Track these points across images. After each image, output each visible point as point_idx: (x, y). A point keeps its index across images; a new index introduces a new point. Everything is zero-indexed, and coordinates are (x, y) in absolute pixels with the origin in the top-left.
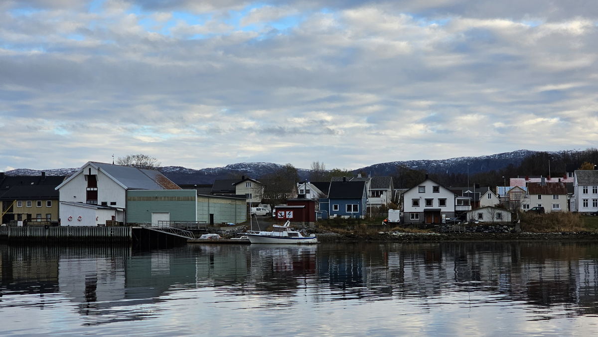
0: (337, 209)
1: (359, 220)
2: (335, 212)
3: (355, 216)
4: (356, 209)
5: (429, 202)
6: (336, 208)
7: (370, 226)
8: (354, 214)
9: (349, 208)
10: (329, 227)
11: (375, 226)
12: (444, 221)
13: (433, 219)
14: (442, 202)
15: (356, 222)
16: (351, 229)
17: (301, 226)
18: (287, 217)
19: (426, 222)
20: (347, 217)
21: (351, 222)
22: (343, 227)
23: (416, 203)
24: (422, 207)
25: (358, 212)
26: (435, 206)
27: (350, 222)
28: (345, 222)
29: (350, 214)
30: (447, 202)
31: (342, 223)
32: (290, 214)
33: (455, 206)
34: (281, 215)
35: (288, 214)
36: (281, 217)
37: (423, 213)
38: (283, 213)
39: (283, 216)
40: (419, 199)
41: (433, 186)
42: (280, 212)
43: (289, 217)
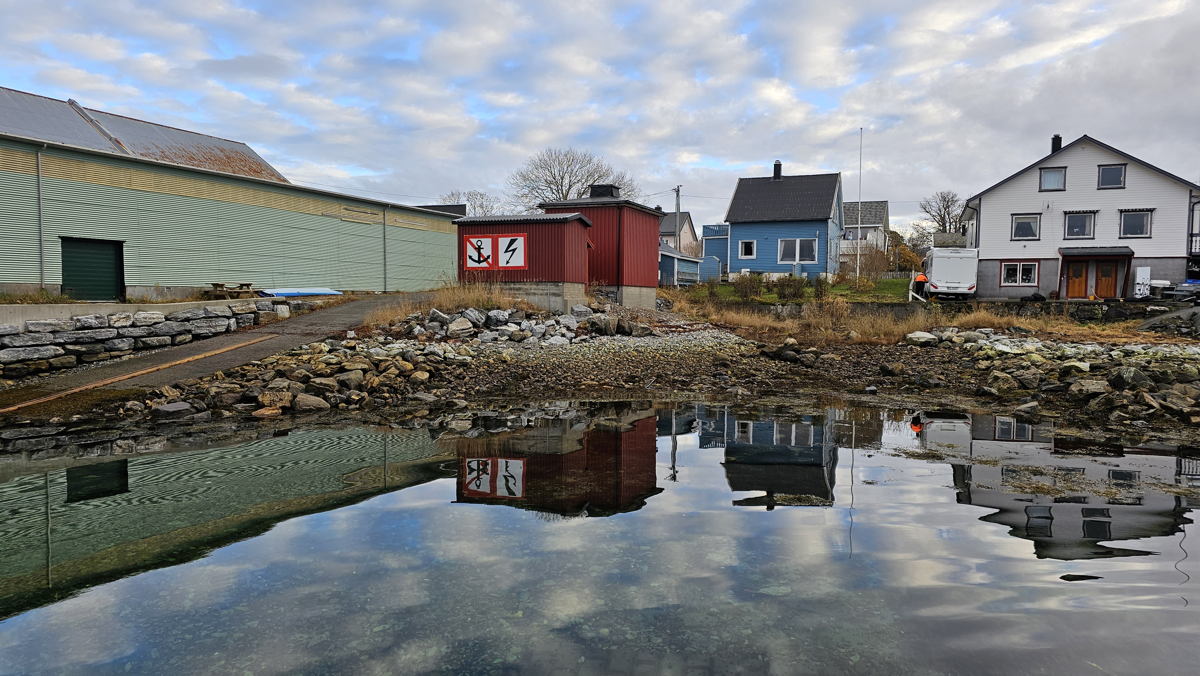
0: (751, 254)
1: (820, 286)
2: (745, 264)
3: (805, 275)
4: (807, 252)
5: (1078, 222)
6: (748, 250)
7: (862, 304)
8: (803, 269)
9: (789, 254)
10: (710, 308)
11: (881, 305)
12: (1141, 291)
13: (1092, 282)
14: (1135, 222)
15: (810, 290)
16: (792, 316)
17: (556, 303)
18: (502, 263)
19: (1063, 293)
20: (775, 277)
21: (788, 291)
22: (762, 308)
23: (1024, 228)
24: (1051, 243)
25: (816, 262)
26: (1106, 236)
27: (790, 291)
28: (770, 290)
29: (789, 268)
30: (1157, 225)
31: (757, 293)
32: (514, 250)
33: (1191, 235)
34: (480, 255)
35: (506, 251)
36: (479, 262)
37: (1053, 262)
38: (486, 244)
39: (485, 260)
40: (1040, 214)
41: (1099, 166)
42: (474, 241)
43: (508, 262)
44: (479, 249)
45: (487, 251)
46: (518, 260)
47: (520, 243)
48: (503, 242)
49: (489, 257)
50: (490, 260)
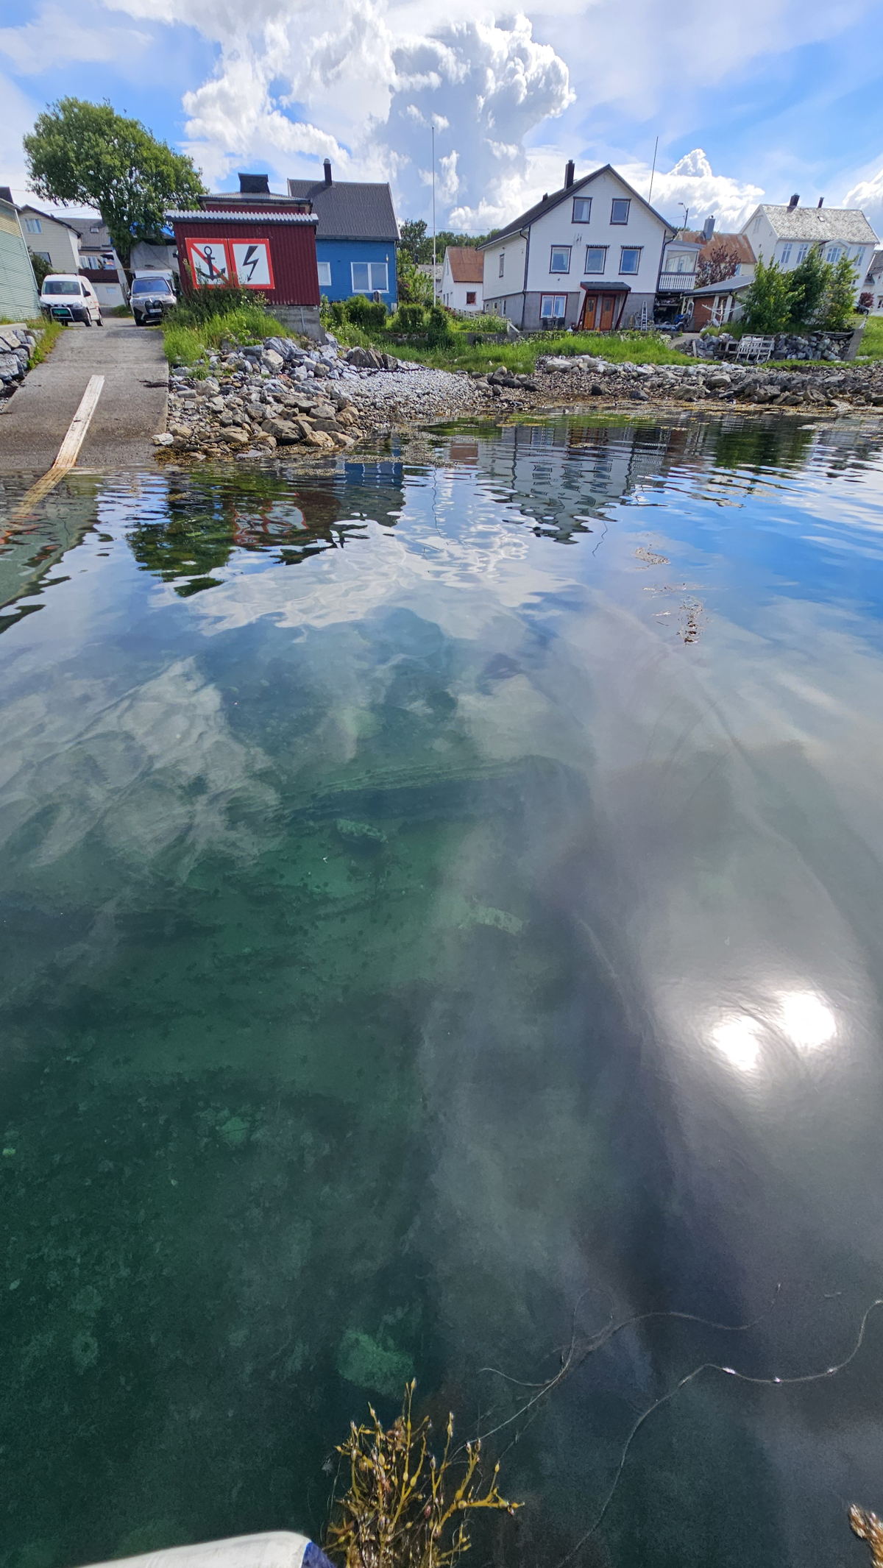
5: (595, 256)
13: (599, 314)
14: (630, 259)
17: (312, 331)
18: (242, 280)
23: (560, 261)
25: (387, 291)
26: (612, 271)
30: (642, 261)
32: (255, 263)
33: (660, 274)
34: (212, 268)
35: (245, 264)
36: (212, 277)
37: (576, 295)
38: (218, 250)
39: (219, 275)
40: (571, 247)
41: (614, 200)
42: (200, 247)
43: (249, 279)
44: (209, 259)
45: (220, 263)
46: (262, 276)
47: (262, 252)
48: (240, 250)
49: (223, 271)
50: (226, 275)
